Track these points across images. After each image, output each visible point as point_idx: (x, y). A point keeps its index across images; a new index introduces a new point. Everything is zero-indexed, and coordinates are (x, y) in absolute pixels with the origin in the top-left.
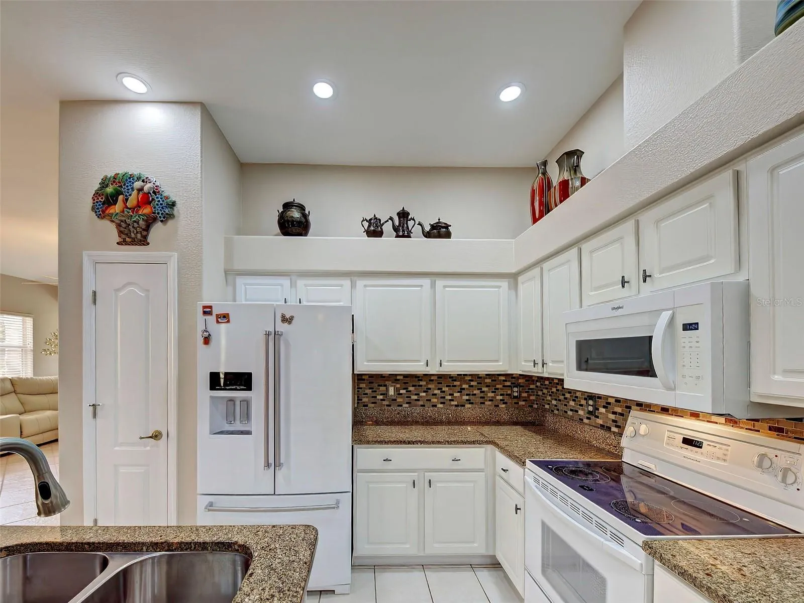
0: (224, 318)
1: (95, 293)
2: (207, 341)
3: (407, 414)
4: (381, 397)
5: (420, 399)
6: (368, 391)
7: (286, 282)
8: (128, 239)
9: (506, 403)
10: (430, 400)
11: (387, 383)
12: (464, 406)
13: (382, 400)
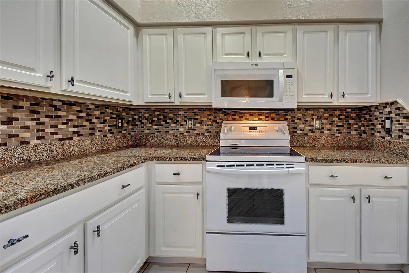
9: (112, 133)
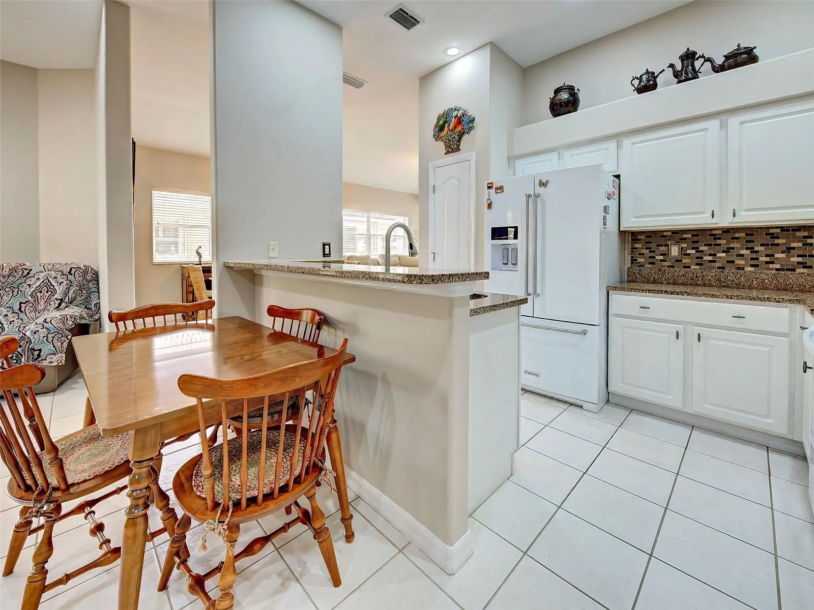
0: (501, 189)
1: (434, 186)
2: (490, 206)
3: (697, 276)
4: (661, 258)
5: (717, 260)
6: (646, 252)
7: (554, 156)
8: (450, 150)
10: (733, 262)
11: (669, 243)
12: (794, 270)
13: (661, 260)
